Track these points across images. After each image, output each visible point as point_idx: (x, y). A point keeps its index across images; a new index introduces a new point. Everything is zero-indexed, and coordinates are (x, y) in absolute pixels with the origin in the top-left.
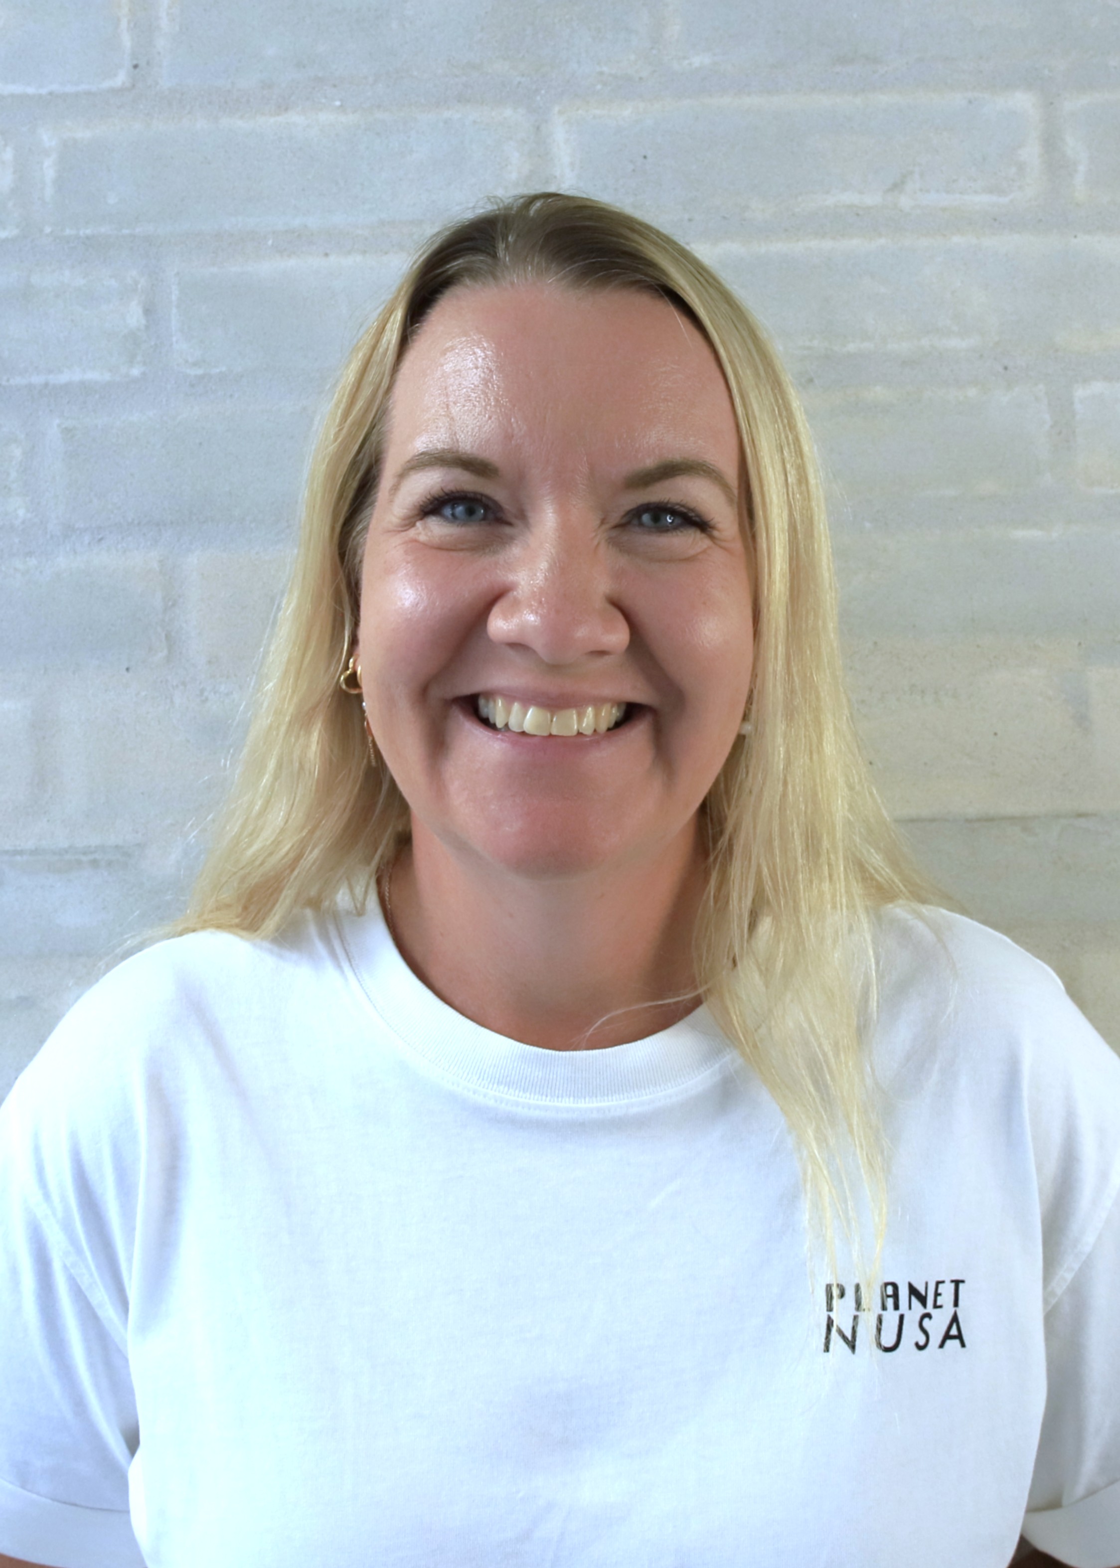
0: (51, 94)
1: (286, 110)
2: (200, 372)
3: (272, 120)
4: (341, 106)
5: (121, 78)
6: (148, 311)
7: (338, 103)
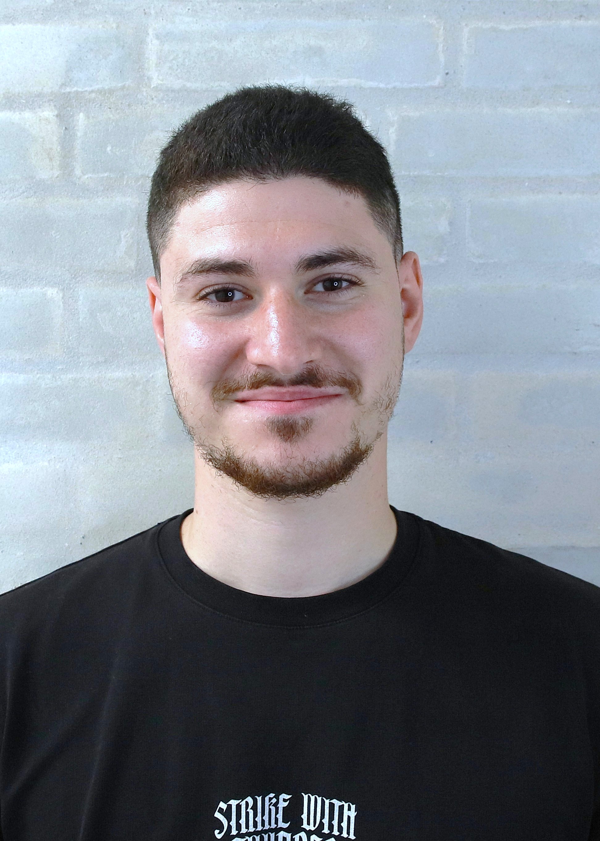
0: (394, 88)
1: (537, 104)
2: (481, 261)
3: (529, 110)
4: (571, 103)
5: (438, 81)
6: (451, 224)
7: (569, 101)
